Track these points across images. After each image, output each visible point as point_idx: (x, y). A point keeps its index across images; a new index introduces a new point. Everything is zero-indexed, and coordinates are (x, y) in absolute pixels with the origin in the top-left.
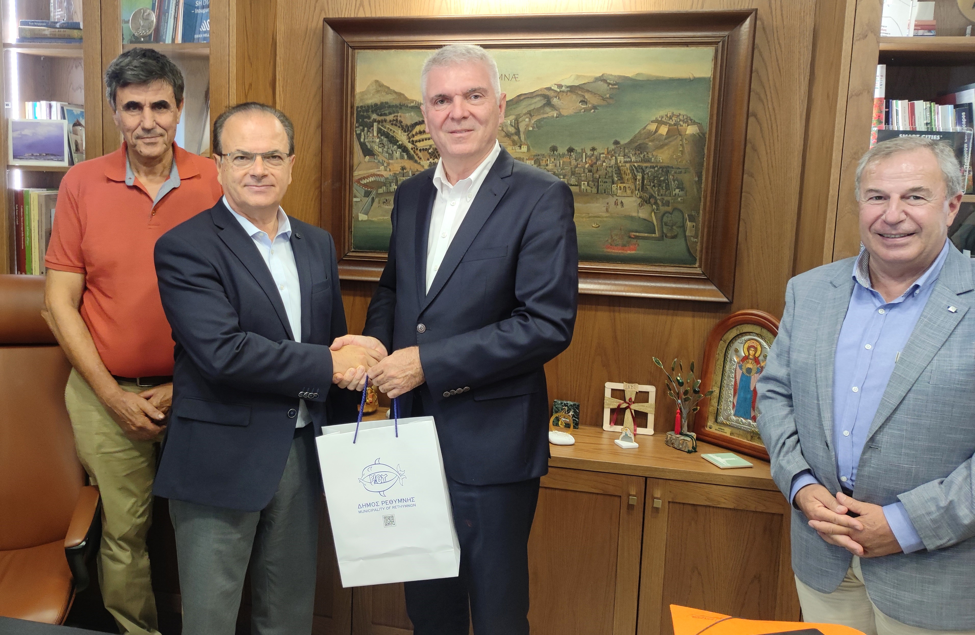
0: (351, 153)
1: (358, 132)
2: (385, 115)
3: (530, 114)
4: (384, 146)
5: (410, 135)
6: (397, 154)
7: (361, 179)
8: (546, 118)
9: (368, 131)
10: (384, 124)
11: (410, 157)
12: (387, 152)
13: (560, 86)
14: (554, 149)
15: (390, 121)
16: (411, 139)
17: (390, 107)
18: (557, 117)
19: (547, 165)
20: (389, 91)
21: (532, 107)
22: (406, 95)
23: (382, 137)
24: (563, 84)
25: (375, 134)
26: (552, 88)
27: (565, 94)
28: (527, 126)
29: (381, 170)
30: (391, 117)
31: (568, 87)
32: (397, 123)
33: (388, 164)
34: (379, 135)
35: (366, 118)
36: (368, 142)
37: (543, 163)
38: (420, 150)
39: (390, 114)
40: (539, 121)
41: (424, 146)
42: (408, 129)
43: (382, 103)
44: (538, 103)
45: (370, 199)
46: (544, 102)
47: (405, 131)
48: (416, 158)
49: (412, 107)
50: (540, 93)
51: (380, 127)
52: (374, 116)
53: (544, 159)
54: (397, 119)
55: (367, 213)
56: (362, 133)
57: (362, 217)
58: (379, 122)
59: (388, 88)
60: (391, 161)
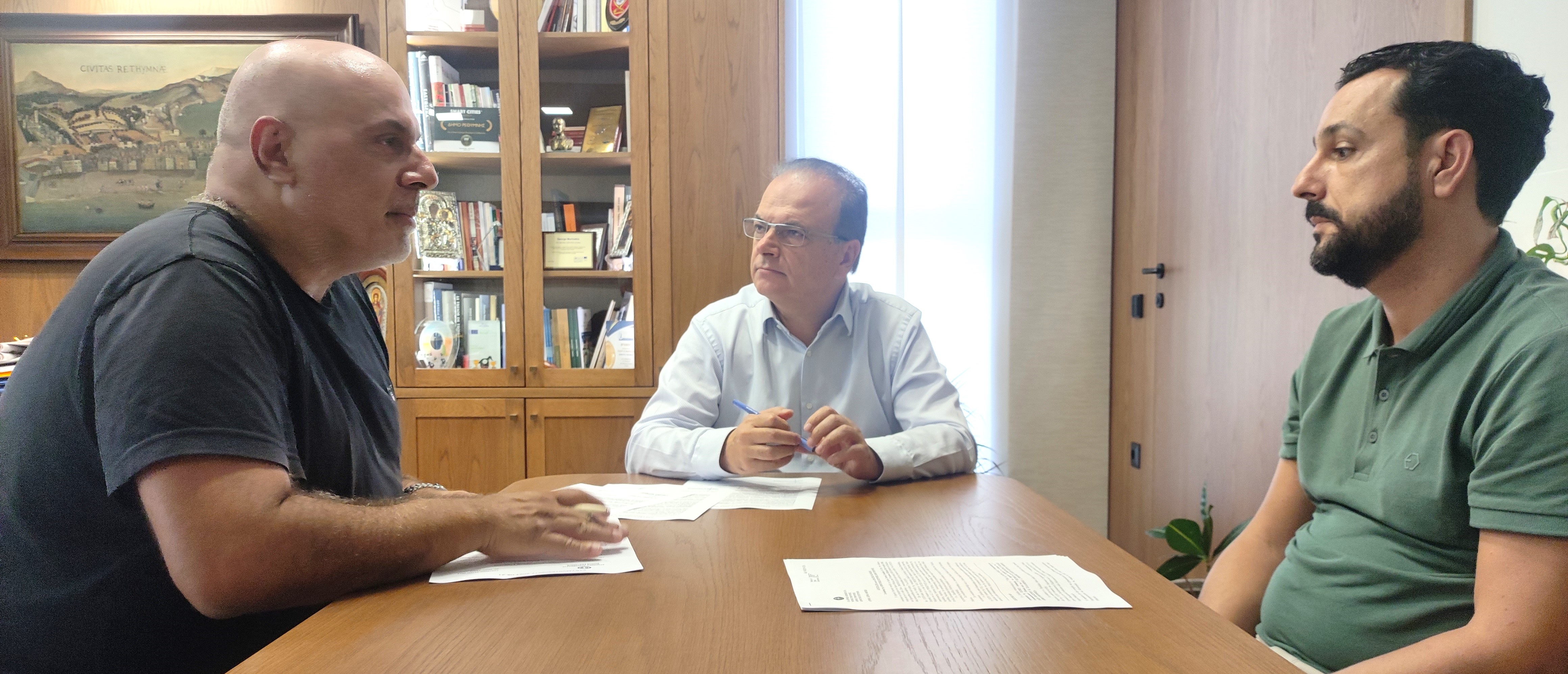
0: (14, 139)
1: (20, 119)
2: (45, 103)
3: (179, 101)
4: (46, 133)
5: (70, 122)
6: (60, 139)
7: (26, 164)
8: (193, 105)
9: (29, 119)
10: (46, 112)
11: (73, 142)
12: (50, 138)
13: (203, 77)
14: (203, 132)
15: (51, 109)
16: (73, 125)
17: (49, 96)
18: (203, 104)
19: (198, 147)
20: (46, 81)
21: (180, 96)
22: (65, 85)
23: (44, 124)
24: (205, 75)
25: (37, 121)
26: (197, 79)
27: (208, 84)
28: (177, 112)
29: (45, 155)
30: (51, 105)
31: (209, 78)
32: (57, 110)
33: (52, 149)
34: (41, 122)
35: (26, 105)
36: (31, 128)
37: (194, 145)
38: (81, 135)
39: (50, 102)
40: (187, 107)
41: (85, 131)
42: (68, 116)
43: (41, 92)
44: (185, 91)
45: (36, 182)
46: (190, 91)
47: (65, 118)
48: (78, 143)
49: (71, 97)
50: (186, 83)
51: (41, 114)
52: (34, 105)
53: (195, 142)
54: (56, 108)
55: (32, 196)
56: (24, 121)
57: (29, 200)
58: (39, 110)
59: (46, 78)
60: (53, 146)
